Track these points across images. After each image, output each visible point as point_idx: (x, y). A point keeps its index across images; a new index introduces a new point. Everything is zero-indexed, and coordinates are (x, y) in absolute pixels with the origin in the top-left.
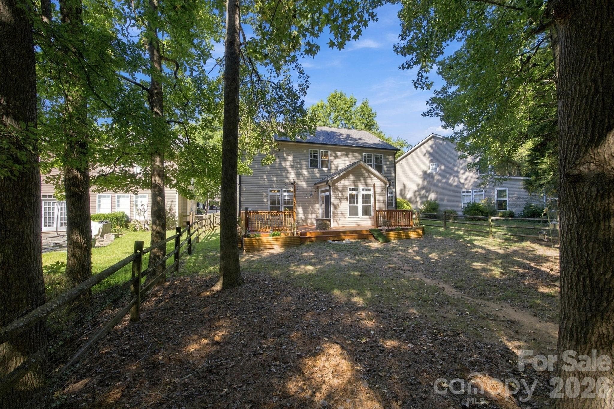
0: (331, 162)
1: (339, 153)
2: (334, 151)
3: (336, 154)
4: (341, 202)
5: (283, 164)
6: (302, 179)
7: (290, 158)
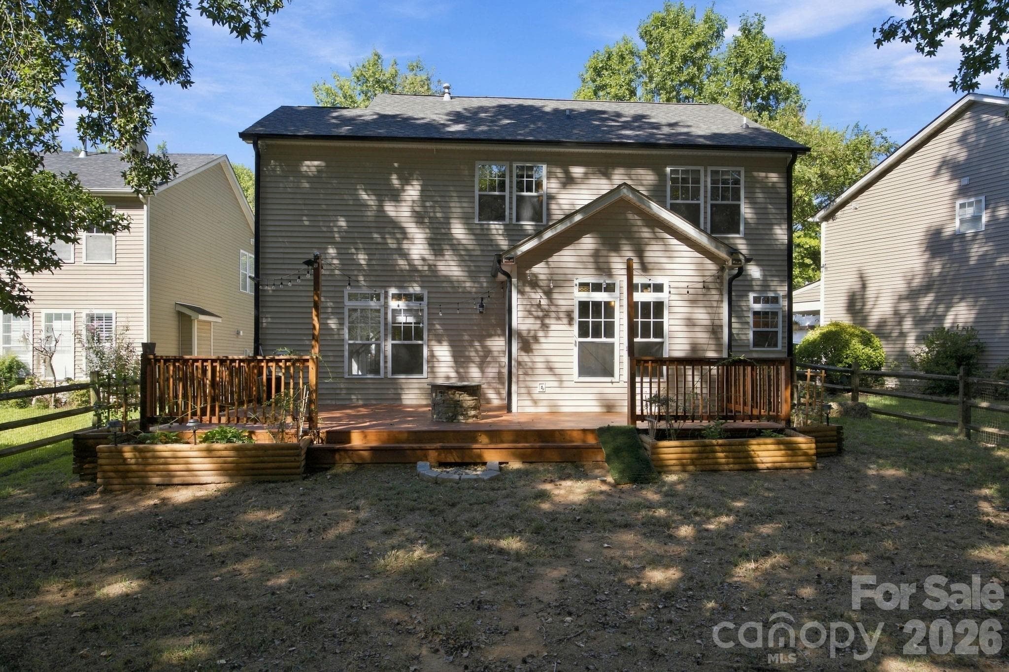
0: (551, 197)
1: (577, 171)
2: (564, 163)
3: (568, 174)
4: (545, 327)
5: (390, 209)
6: (448, 254)
7: (413, 192)
